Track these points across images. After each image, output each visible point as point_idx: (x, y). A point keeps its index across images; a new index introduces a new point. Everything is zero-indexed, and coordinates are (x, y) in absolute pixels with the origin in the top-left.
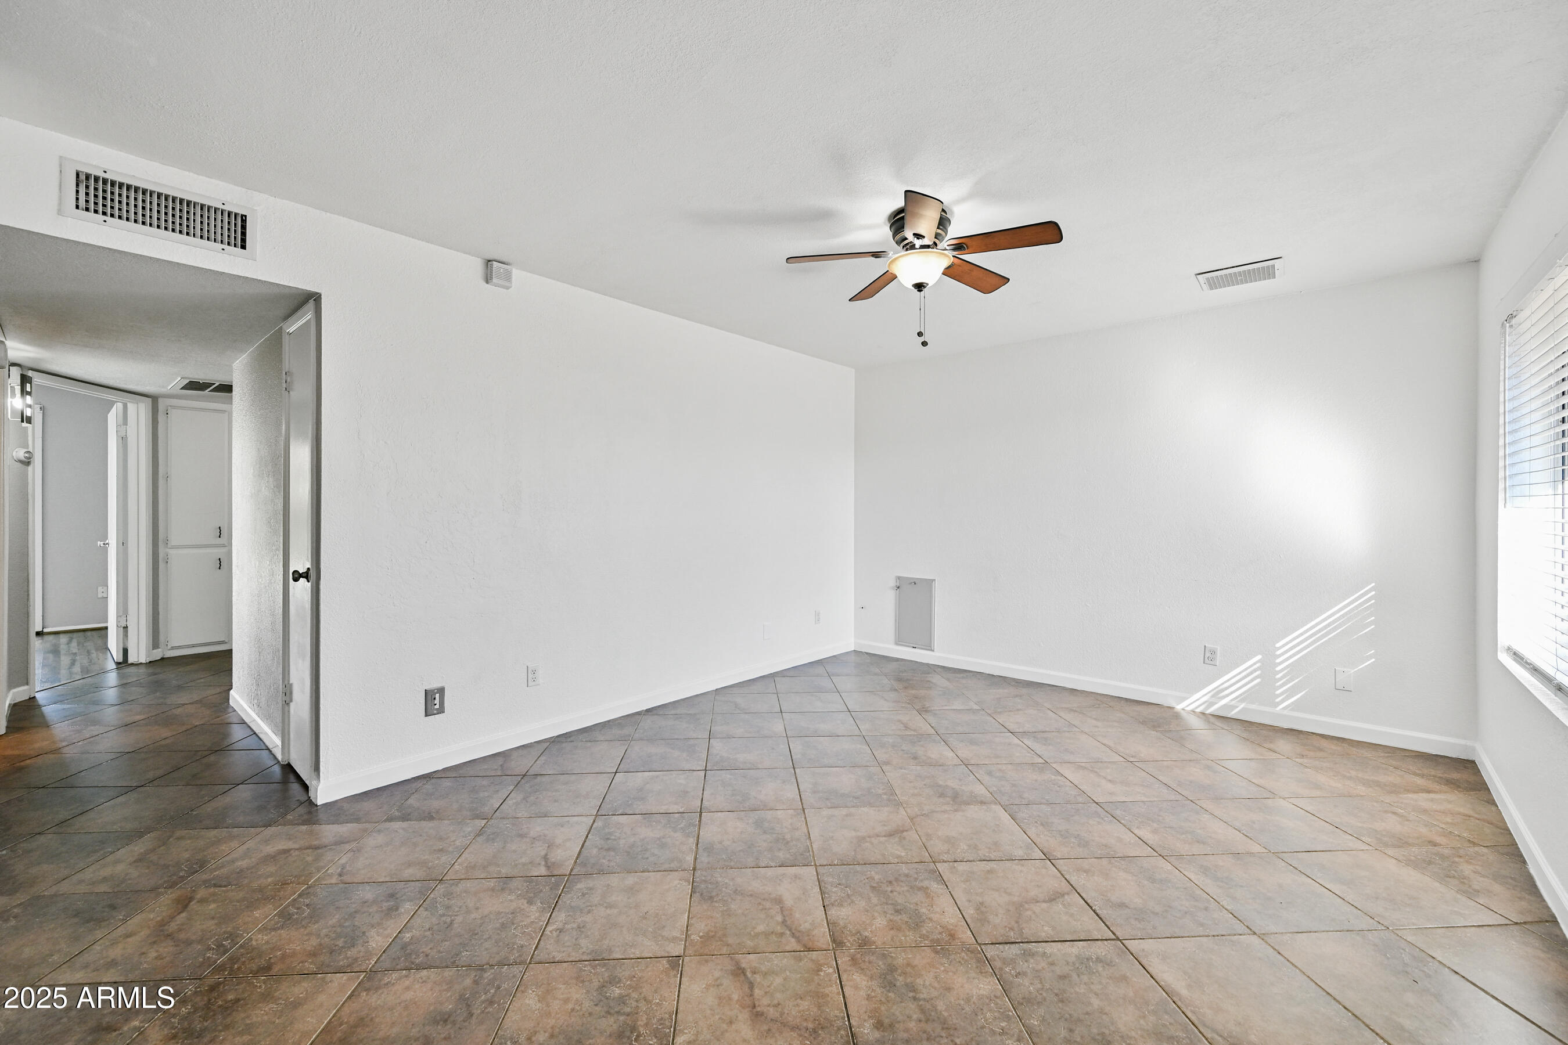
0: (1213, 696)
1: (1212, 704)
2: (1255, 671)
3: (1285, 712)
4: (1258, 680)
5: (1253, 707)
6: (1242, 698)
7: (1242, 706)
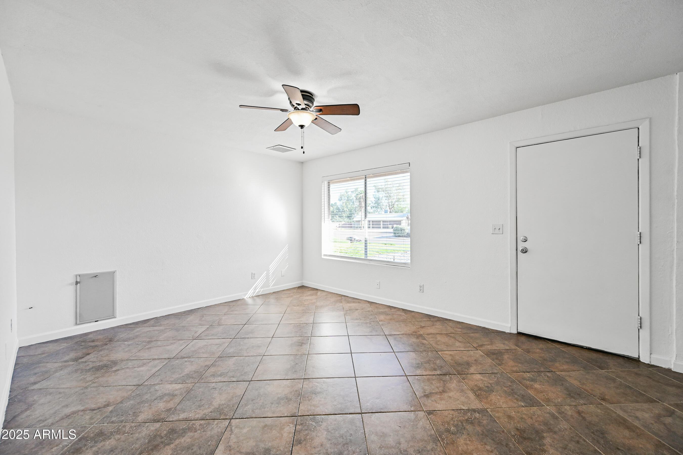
0: (254, 290)
1: (254, 294)
2: (265, 277)
3: (273, 287)
4: (266, 280)
5: (265, 289)
6: (262, 288)
7: (262, 290)
